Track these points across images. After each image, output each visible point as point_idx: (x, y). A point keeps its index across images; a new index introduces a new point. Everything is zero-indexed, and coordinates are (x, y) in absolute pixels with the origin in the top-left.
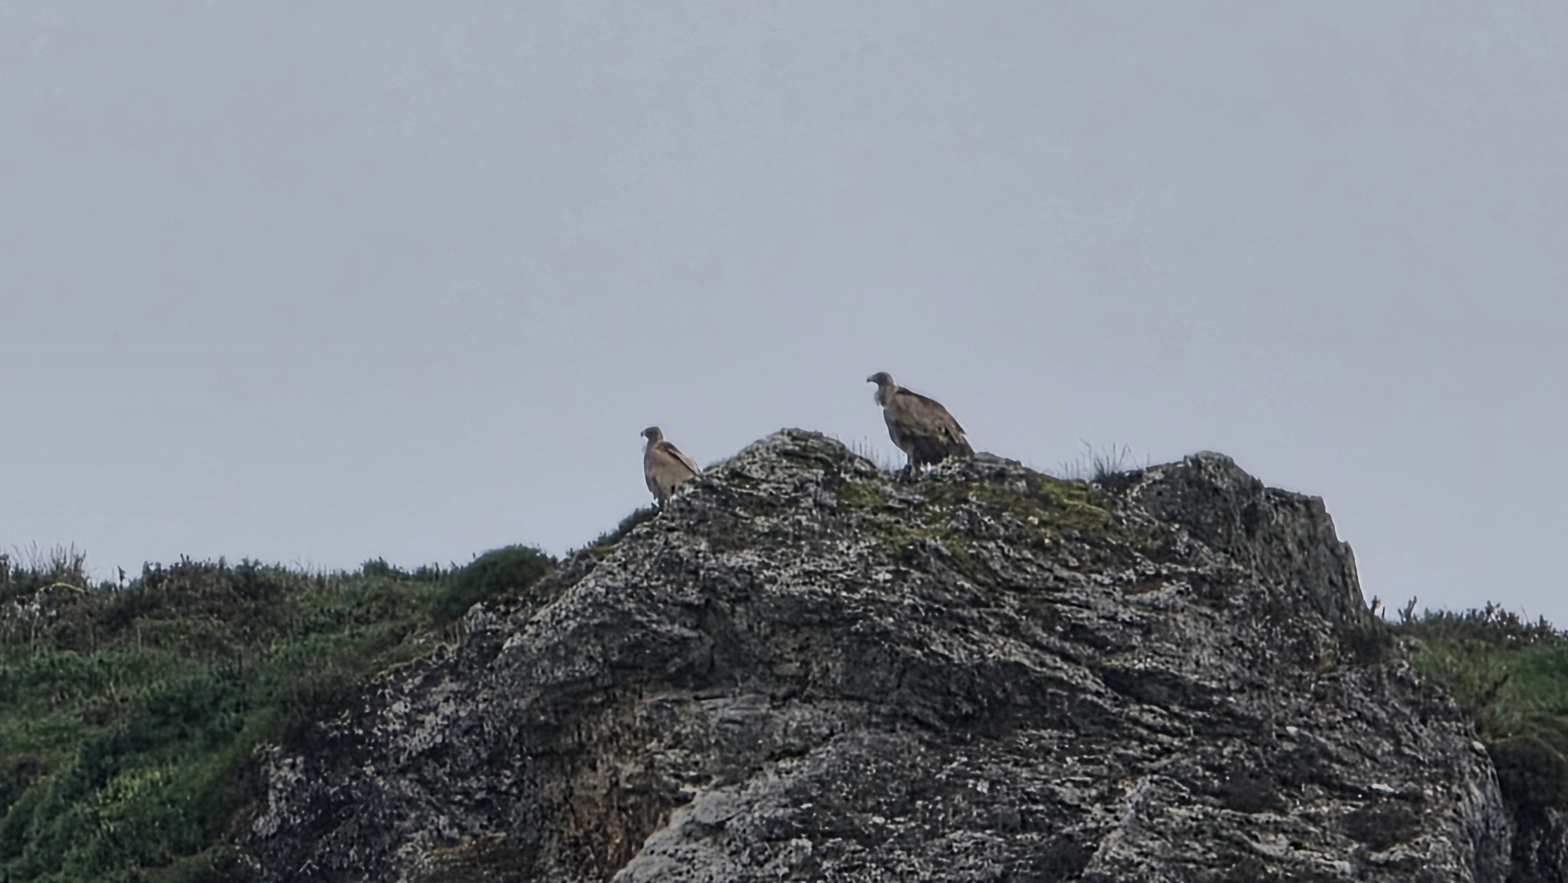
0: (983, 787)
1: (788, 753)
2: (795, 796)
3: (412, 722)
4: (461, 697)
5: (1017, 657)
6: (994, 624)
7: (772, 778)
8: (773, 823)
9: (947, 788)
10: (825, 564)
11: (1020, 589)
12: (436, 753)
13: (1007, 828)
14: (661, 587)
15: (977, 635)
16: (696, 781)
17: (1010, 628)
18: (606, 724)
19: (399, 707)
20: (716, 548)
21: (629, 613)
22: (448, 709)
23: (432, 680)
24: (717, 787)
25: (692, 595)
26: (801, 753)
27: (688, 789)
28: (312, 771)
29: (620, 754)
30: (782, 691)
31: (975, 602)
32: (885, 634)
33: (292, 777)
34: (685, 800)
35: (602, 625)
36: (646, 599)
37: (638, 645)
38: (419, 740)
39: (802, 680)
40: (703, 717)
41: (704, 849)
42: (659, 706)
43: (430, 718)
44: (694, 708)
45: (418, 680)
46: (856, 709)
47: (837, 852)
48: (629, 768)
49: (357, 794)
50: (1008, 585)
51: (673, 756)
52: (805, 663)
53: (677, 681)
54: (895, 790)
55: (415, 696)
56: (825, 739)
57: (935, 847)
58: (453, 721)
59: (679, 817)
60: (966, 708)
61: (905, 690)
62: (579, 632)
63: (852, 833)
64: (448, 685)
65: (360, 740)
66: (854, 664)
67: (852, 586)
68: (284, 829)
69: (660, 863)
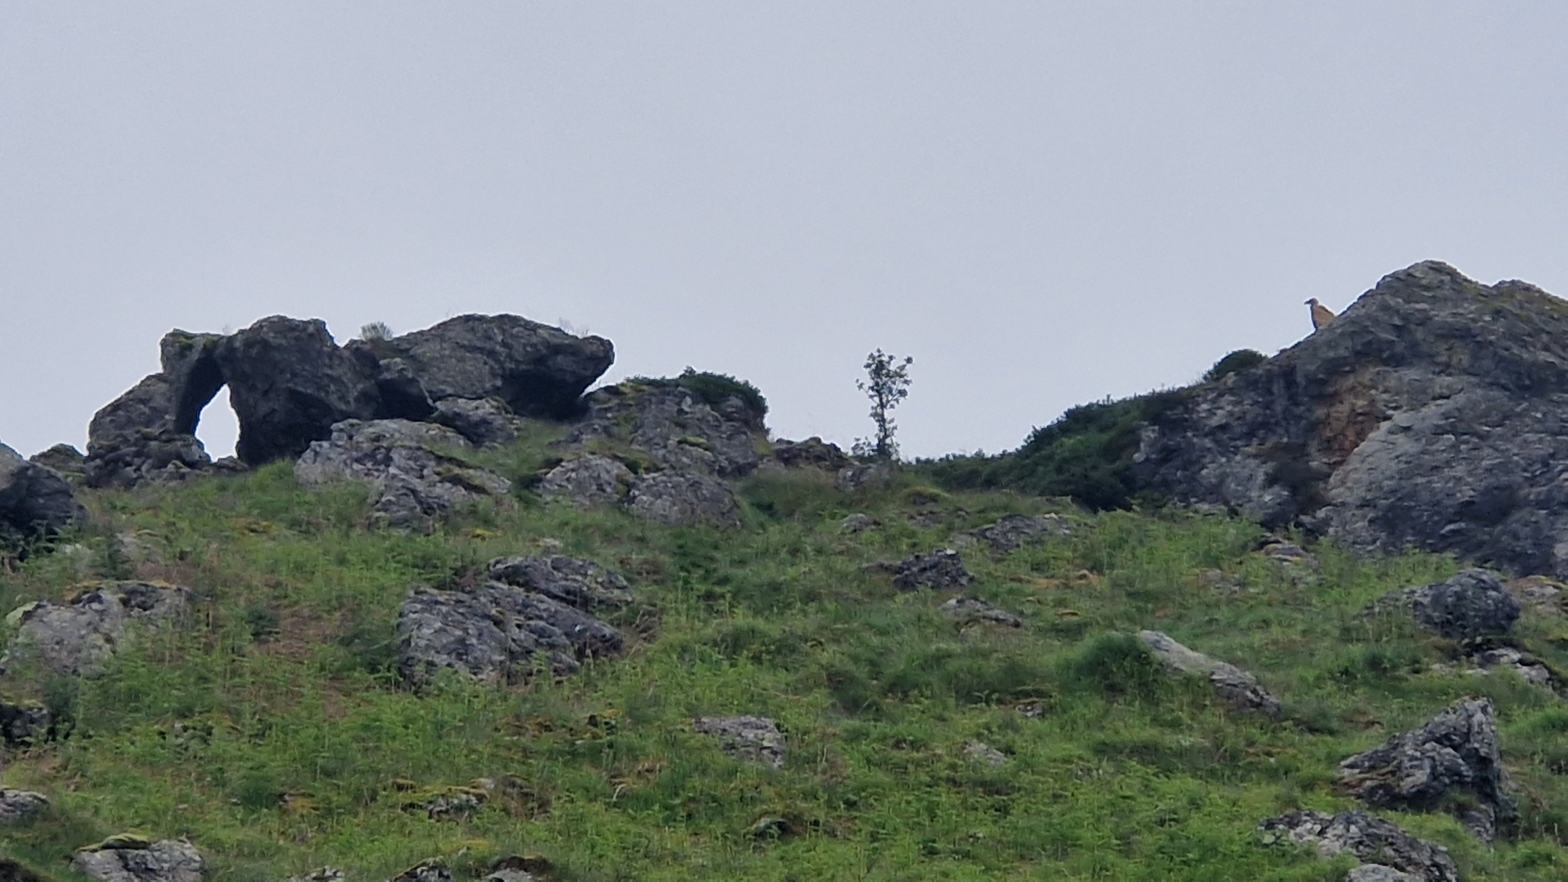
0: (1539, 415)
1: (1442, 397)
2: (1446, 416)
3: (1211, 413)
4: (1235, 404)
5: (1551, 359)
6: (1539, 346)
7: (1433, 408)
8: (1438, 426)
9: (1519, 415)
10: (1461, 311)
11: (1548, 333)
12: (1223, 428)
13: (1554, 434)
14: (1383, 317)
15: (1531, 349)
16: (1395, 408)
17: (1546, 349)
18: (1350, 381)
19: (1205, 406)
20: (1408, 302)
21: (1367, 327)
22: (1229, 408)
23: (1221, 395)
24: (1405, 412)
25: (1397, 321)
26: (1448, 398)
27: (1390, 412)
28: (1163, 434)
29: (1356, 396)
30: (1437, 370)
31: (1530, 335)
32: (1491, 342)
33: (1152, 436)
34: (1388, 418)
35: (1354, 332)
36: (1376, 322)
37: (1370, 343)
38: (1215, 421)
39: (1448, 365)
40: (1400, 379)
41: (1400, 438)
42: (1378, 373)
43: (1219, 412)
44: (1395, 375)
45: (1215, 395)
46: (1473, 379)
47: (1466, 442)
48: (1361, 403)
49: (1183, 446)
50: (1543, 330)
51: (1385, 396)
52: (1450, 357)
53: (1386, 362)
54: (1495, 417)
55: (1213, 401)
56: (1460, 391)
57: (1518, 440)
58: (1231, 414)
59: (1385, 425)
60: (1527, 382)
61: (1499, 371)
62: (1342, 334)
63: (1475, 434)
64: (1229, 398)
65: (1186, 420)
66: (1475, 357)
67: (1474, 320)
68: (1147, 460)
69: (1377, 446)
